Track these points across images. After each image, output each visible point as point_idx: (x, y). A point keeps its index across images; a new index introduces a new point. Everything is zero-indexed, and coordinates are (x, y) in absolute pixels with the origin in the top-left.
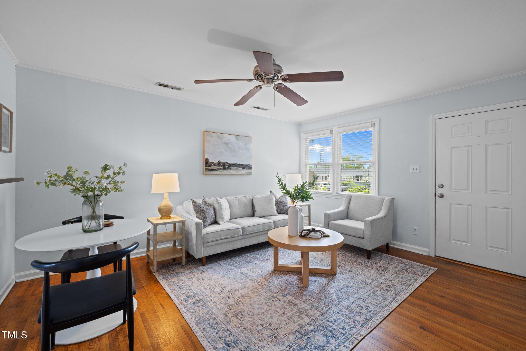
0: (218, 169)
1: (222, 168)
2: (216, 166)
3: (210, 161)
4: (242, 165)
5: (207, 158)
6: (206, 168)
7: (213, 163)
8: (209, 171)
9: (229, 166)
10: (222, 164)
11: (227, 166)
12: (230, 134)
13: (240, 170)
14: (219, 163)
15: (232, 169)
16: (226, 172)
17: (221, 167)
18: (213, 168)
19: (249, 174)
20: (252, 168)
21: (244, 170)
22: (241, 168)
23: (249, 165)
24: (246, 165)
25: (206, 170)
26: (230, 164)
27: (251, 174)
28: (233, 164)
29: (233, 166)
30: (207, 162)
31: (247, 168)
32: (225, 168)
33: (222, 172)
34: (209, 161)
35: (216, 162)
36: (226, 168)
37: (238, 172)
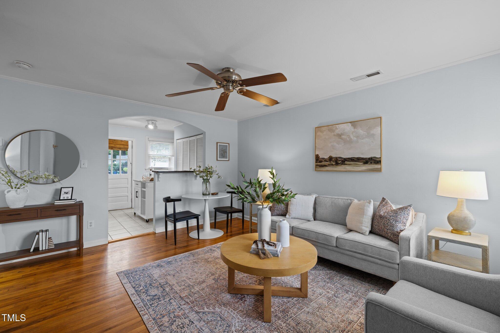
0: (329, 165)
1: (334, 163)
2: (327, 162)
3: (321, 157)
4: (363, 159)
5: (317, 155)
6: (317, 164)
7: (323, 159)
8: (320, 167)
9: (342, 161)
10: (333, 160)
11: (340, 161)
12: (344, 123)
13: (359, 165)
14: (331, 159)
15: (347, 164)
16: (339, 168)
17: (332, 163)
18: (324, 164)
19: (374, 170)
20: (380, 161)
21: (366, 165)
22: (361, 162)
23: (375, 157)
24: (369, 159)
25: (317, 166)
26: (345, 159)
27: (379, 170)
28: (349, 158)
29: (349, 161)
30: (318, 159)
31: (371, 163)
32: (337, 164)
33: (334, 168)
34: (319, 157)
35: (326, 157)
36: (339, 164)
37: (357, 168)
